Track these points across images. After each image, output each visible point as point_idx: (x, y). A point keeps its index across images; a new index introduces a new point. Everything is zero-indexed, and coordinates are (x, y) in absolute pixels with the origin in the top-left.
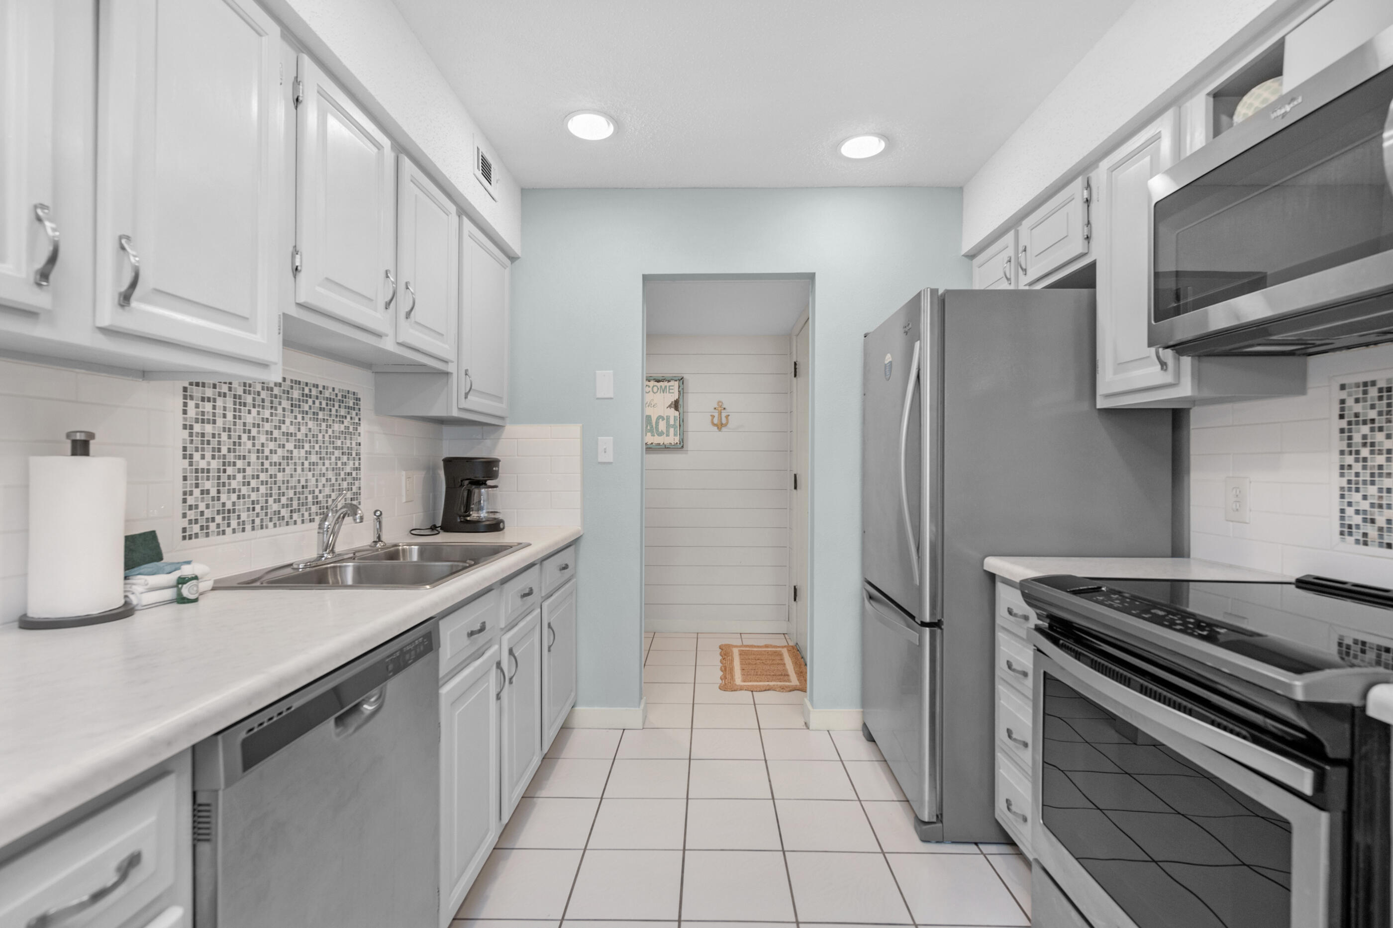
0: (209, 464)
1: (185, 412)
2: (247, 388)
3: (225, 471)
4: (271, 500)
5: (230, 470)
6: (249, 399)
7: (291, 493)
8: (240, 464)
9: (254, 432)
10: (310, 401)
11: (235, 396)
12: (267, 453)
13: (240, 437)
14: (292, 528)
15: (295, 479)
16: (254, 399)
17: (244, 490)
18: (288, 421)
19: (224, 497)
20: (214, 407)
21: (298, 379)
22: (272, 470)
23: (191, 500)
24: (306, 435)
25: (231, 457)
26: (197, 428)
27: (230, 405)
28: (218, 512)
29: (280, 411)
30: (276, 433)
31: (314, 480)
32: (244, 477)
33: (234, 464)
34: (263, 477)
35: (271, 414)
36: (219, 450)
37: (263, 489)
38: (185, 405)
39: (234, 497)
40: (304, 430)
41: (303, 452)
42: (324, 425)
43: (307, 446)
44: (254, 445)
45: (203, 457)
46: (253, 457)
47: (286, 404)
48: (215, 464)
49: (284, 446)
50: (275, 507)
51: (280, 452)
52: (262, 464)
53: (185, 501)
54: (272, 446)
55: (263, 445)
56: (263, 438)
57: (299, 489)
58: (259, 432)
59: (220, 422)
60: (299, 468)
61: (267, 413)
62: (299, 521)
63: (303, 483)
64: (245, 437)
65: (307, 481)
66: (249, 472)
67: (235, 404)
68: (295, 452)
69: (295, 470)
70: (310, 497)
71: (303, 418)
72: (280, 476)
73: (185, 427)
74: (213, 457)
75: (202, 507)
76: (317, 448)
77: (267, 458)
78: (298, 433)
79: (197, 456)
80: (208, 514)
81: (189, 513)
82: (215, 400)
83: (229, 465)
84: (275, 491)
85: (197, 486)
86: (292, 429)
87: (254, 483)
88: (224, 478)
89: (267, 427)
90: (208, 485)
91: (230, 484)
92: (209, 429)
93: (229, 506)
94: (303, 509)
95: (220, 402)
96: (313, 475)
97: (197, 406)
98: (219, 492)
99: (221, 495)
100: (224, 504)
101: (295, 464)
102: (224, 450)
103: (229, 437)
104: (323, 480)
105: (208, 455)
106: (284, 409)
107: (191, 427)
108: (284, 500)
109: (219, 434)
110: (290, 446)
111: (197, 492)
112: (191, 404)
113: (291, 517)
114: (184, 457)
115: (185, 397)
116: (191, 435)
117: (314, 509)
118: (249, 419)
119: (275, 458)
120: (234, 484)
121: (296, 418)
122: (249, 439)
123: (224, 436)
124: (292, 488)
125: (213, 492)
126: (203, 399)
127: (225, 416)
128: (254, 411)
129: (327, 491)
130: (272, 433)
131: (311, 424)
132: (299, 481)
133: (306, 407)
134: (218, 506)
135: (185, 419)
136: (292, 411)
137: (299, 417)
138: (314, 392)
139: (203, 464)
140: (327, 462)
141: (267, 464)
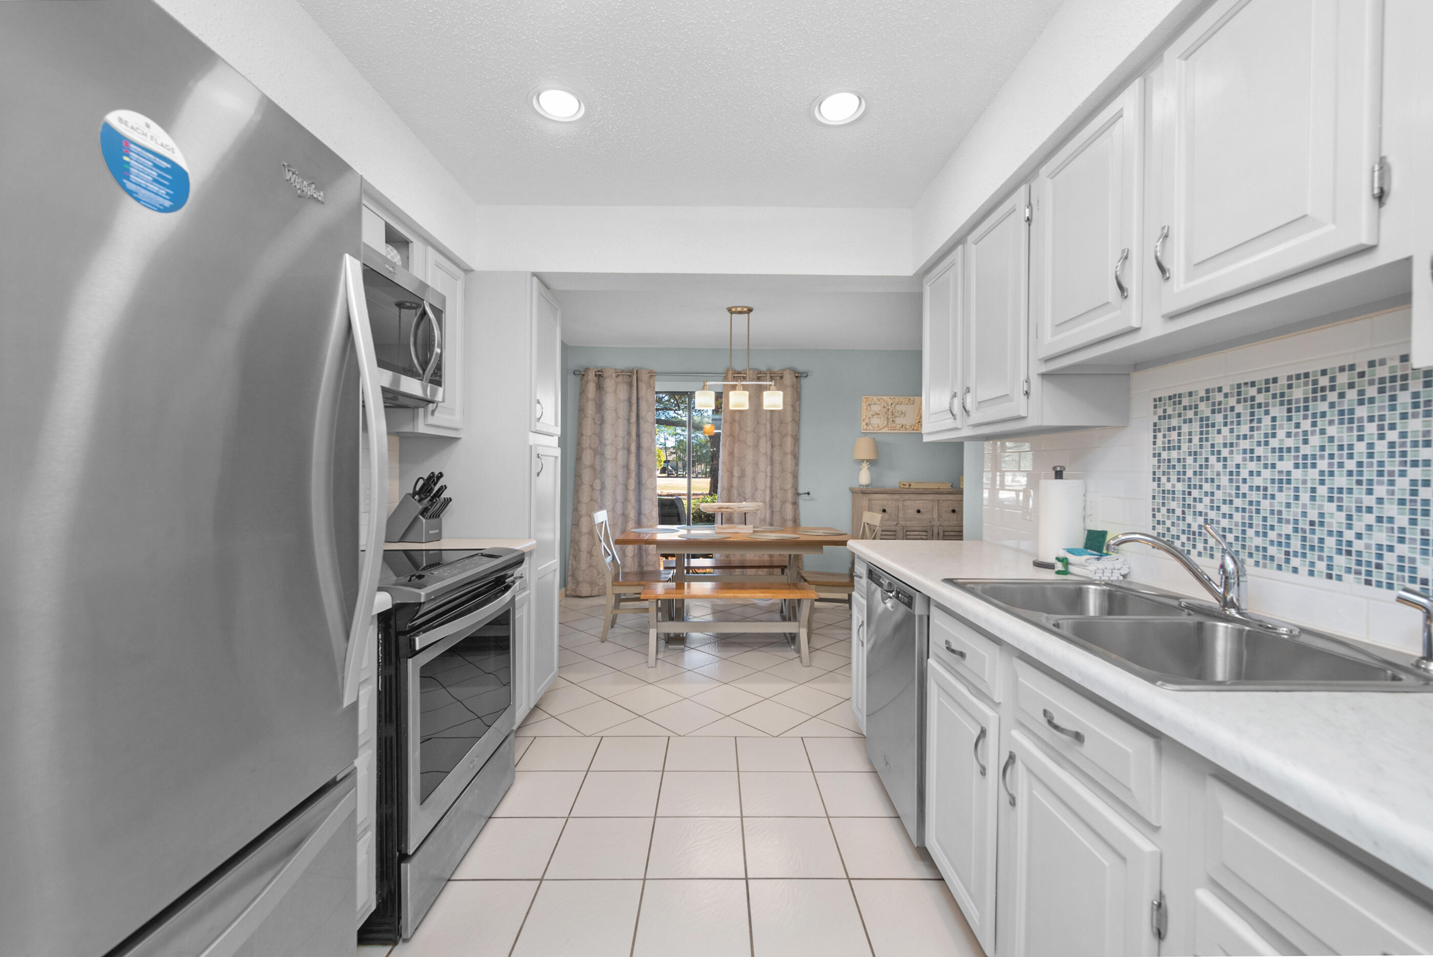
0: (1173, 486)
1: (1154, 443)
2: (1217, 407)
3: (1190, 494)
4: (1250, 532)
5: (1195, 493)
6: (1219, 418)
7: (1288, 529)
8: (1207, 487)
9: (1225, 452)
10: (1332, 396)
11: (1201, 419)
12: (1244, 473)
13: (1207, 460)
14: (1286, 575)
15: (1297, 510)
16: (1225, 417)
17: (1212, 515)
18: (1281, 434)
19: (1189, 518)
20: (1179, 434)
21: (1302, 371)
22: (1254, 496)
23: (1159, 517)
24: (1322, 448)
25: (1196, 481)
26: (1165, 455)
27: (1196, 427)
28: (1183, 532)
29: (1267, 421)
30: (1259, 451)
31: (1341, 517)
32: (1212, 501)
33: (1201, 487)
34: (1238, 502)
35: (1252, 429)
36: (1184, 474)
37: (1238, 517)
38: (1155, 437)
39: (1201, 520)
40: (1315, 440)
41: (1313, 474)
42: (1371, 429)
43: (1323, 465)
44: (1225, 467)
45: (1169, 480)
46: (1224, 480)
47: (1278, 411)
48: (1180, 487)
49: (1273, 466)
50: (1259, 541)
51: (1267, 474)
52: (1238, 488)
53: (1154, 516)
54: (1253, 466)
55: (1238, 466)
56: (1238, 458)
57: (1304, 524)
58: (1231, 452)
59: (1185, 446)
60: (1305, 497)
61: (1244, 429)
62: (1304, 570)
63: (1313, 515)
64: (1213, 459)
65: (1322, 515)
66: (1219, 495)
67: (1201, 427)
68: (1297, 474)
69: (1297, 498)
70: (1331, 542)
71: (1314, 424)
72: (1265, 504)
73: (1154, 455)
74: (1179, 480)
75: (1168, 524)
76: (1351, 465)
77: (1245, 481)
78: (1302, 447)
79: (1164, 479)
80: (1174, 531)
81: (1157, 526)
82: (1180, 428)
83: (1195, 488)
84: (1257, 521)
85: (1164, 504)
86: (1290, 443)
87: (1225, 509)
88: (1189, 500)
89: (1245, 444)
90: (1173, 505)
91: (1195, 507)
92: (1174, 454)
93: (1194, 528)
94: (1312, 556)
95: (1185, 428)
96: (1340, 508)
97: (1164, 436)
98: (1184, 513)
99: (1186, 516)
100: (1189, 526)
101: (1297, 489)
102: (1190, 473)
103: (1195, 460)
104: (1370, 519)
105: (1174, 477)
106: (1274, 419)
107: (1159, 455)
108: (1272, 535)
109: (1184, 459)
110: (1286, 465)
111: (1164, 510)
112: (1160, 435)
113: (1287, 561)
114: (1154, 480)
115: (1155, 431)
116: (1159, 461)
117: (1341, 561)
118: (1219, 440)
119: (1258, 481)
120: (1200, 507)
121: (1298, 426)
122: (1218, 460)
123: (1190, 460)
124: (1288, 521)
125: (1179, 512)
126: (1169, 429)
127: (1190, 441)
128: (1225, 431)
129: (1381, 536)
130: (1252, 451)
131: (1332, 431)
132: (1304, 514)
133: (1323, 406)
134: (1182, 525)
135: (1154, 449)
136: (1290, 419)
137: (1306, 425)
138: (1343, 379)
139: (1168, 486)
140: (1380, 490)
141: (1244, 488)
